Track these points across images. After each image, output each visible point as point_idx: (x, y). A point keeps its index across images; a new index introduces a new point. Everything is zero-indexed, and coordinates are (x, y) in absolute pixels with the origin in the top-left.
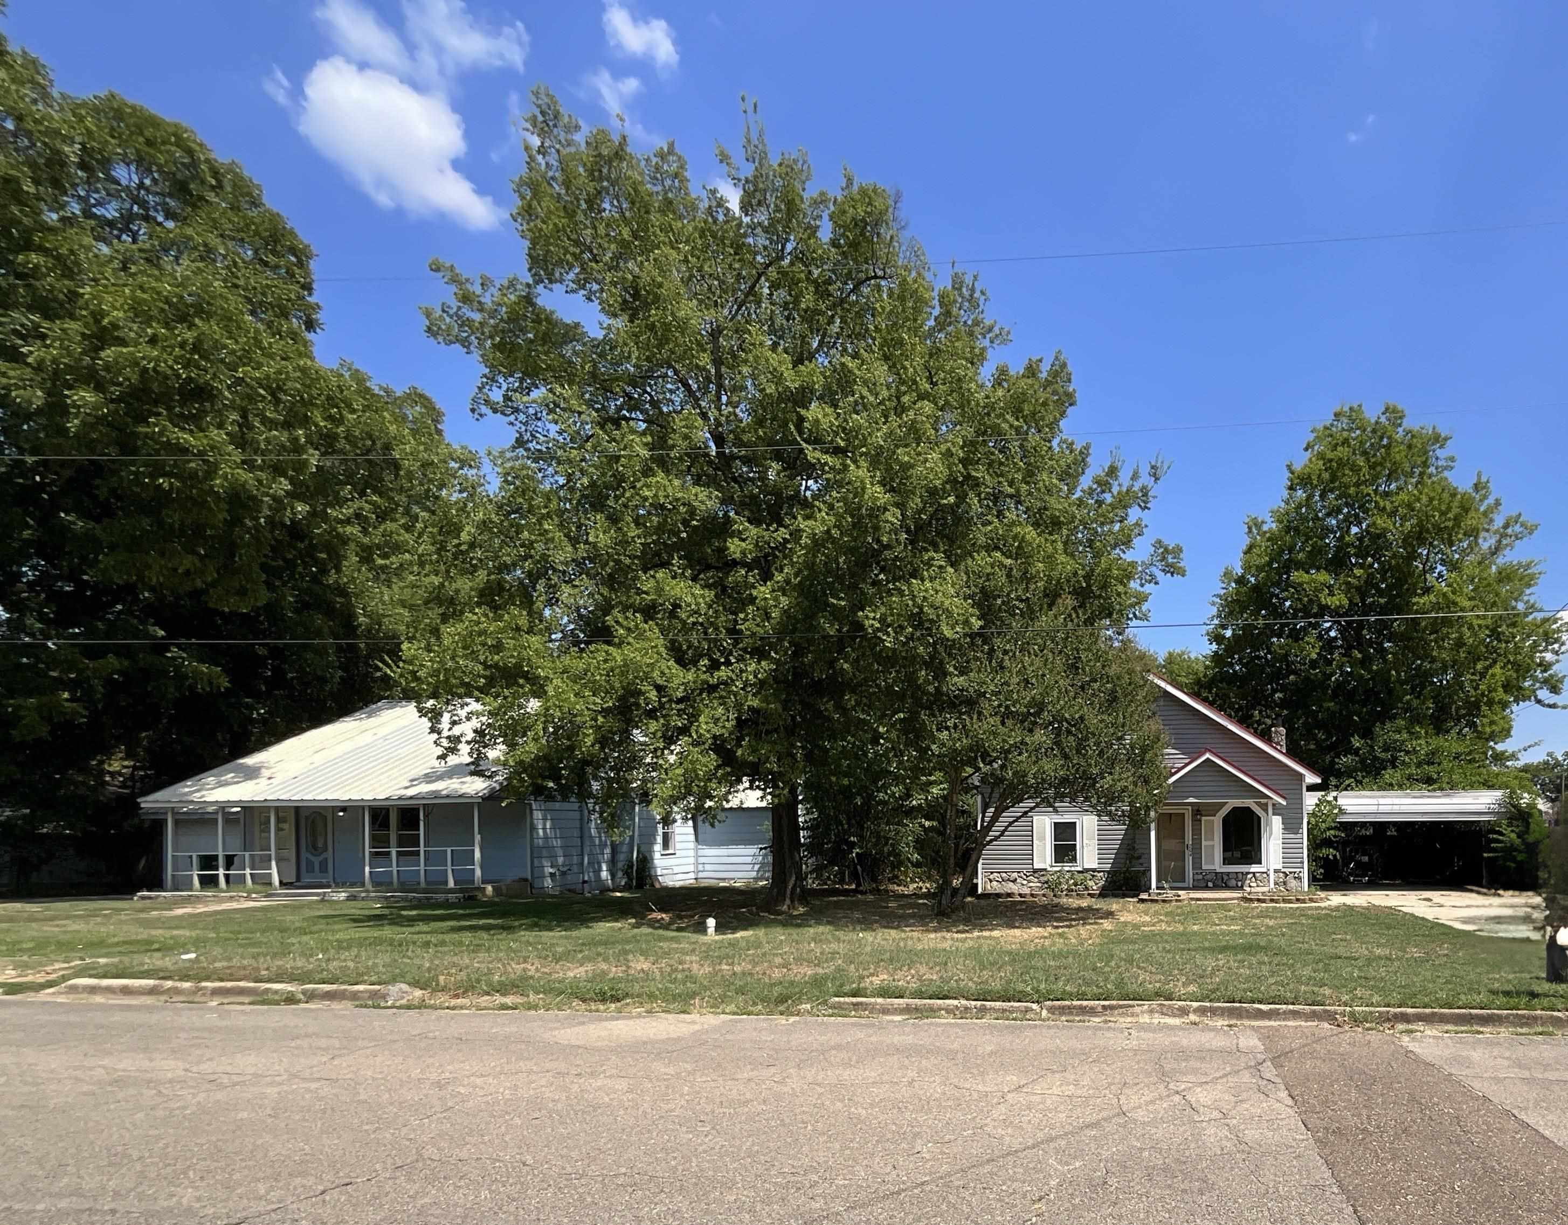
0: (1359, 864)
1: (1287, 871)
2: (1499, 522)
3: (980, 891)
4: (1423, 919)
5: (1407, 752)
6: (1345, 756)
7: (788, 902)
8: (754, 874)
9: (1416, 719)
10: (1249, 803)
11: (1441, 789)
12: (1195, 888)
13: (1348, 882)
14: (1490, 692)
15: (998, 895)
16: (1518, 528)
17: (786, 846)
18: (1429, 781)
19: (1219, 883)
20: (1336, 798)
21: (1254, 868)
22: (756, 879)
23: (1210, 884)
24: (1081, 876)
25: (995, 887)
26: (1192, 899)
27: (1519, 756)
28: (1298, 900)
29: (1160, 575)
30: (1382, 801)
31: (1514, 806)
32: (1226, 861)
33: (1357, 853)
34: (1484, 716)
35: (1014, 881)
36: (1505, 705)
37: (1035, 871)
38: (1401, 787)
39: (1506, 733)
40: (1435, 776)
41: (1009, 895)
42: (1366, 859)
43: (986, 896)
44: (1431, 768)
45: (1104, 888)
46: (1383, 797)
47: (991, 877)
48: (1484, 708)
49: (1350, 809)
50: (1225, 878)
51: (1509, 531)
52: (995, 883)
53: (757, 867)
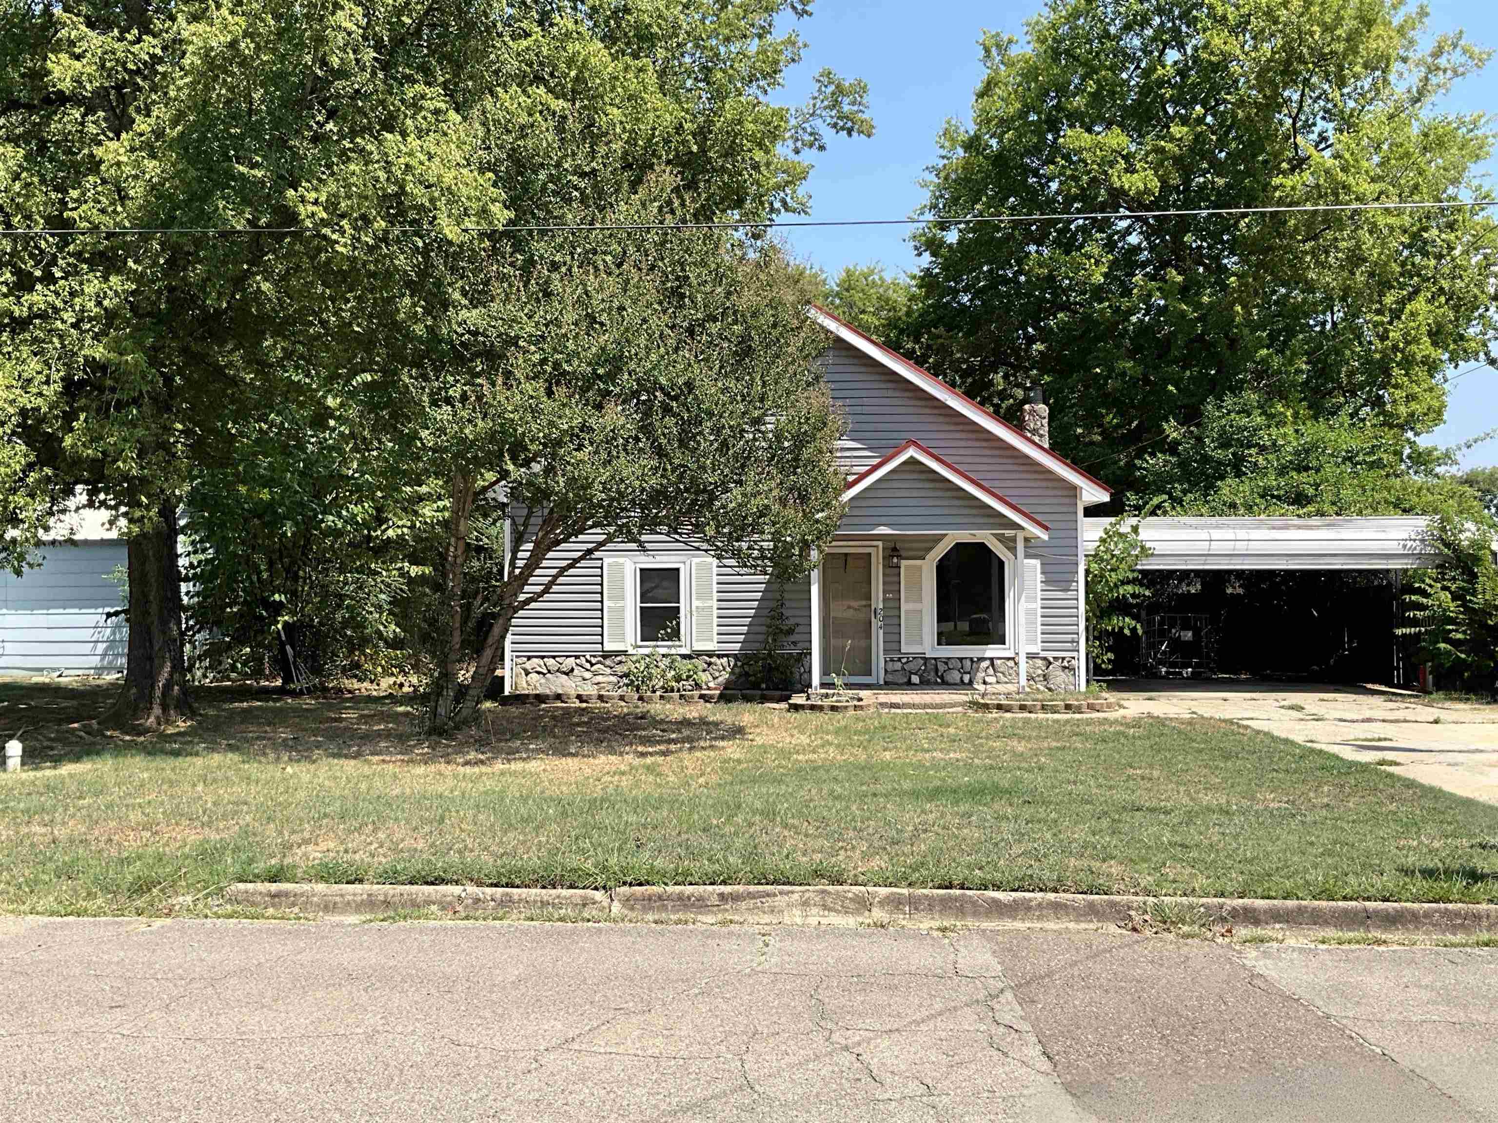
0: (1177, 645)
1: (1050, 655)
2: (1424, 46)
3: (507, 691)
4: (1286, 741)
5: (1262, 449)
6: (1153, 455)
7: (157, 710)
8: (95, 661)
9: (1278, 392)
10: (985, 536)
11: (1321, 514)
12: (889, 685)
13: (1157, 676)
14: (1408, 343)
15: (540, 698)
16: (1457, 58)
17: (154, 608)
18: (1299, 499)
19: (932, 677)
20: (1135, 529)
21: (992, 651)
22: (99, 670)
23: (915, 679)
24: (687, 665)
25: (533, 684)
26: (883, 705)
27: (1458, 456)
28: (1068, 707)
29: (828, 135)
30: (1216, 534)
31: (1447, 545)
32: (943, 639)
33: (1172, 626)
34: (1396, 386)
35: (569, 673)
36: (1432, 367)
37: (606, 655)
38: (1249, 508)
39: (1436, 415)
40: (1311, 491)
41: (558, 697)
42: (1188, 635)
43: (519, 699)
44: (1304, 477)
45: (727, 686)
46: (1217, 527)
47: (528, 665)
48: (1396, 371)
49: (1160, 548)
50: (942, 667)
51: (1442, 62)
52: (534, 676)
53: (101, 647)
